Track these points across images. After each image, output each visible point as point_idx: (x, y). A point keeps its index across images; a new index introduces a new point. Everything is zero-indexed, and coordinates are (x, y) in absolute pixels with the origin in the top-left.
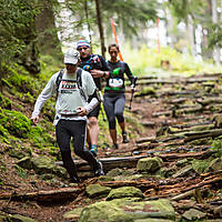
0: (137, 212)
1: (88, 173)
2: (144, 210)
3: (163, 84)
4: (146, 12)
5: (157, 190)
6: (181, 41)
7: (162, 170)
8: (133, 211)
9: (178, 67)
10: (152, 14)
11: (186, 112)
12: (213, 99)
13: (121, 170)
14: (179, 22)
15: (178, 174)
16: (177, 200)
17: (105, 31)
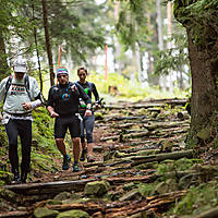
1: (37, 197)
3: (111, 109)
4: (94, 39)
5: (104, 213)
6: (129, 68)
7: (109, 193)
9: (125, 92)
10: (100, 41)
11: (133, 137)
12: (159, 124)
13: (68, 194)
14: (127, 49)
15: (125, 197)
17: (54, 58)
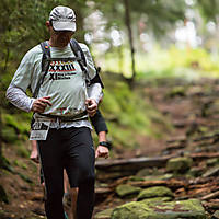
0: (168, 212)
1: (118, 174)
2: (174, 210)
5: (187, 190)
7: (193, 169)
8: (164, 211)
13: (151, 171)
15: (208, 173)
16: (207, 200)
